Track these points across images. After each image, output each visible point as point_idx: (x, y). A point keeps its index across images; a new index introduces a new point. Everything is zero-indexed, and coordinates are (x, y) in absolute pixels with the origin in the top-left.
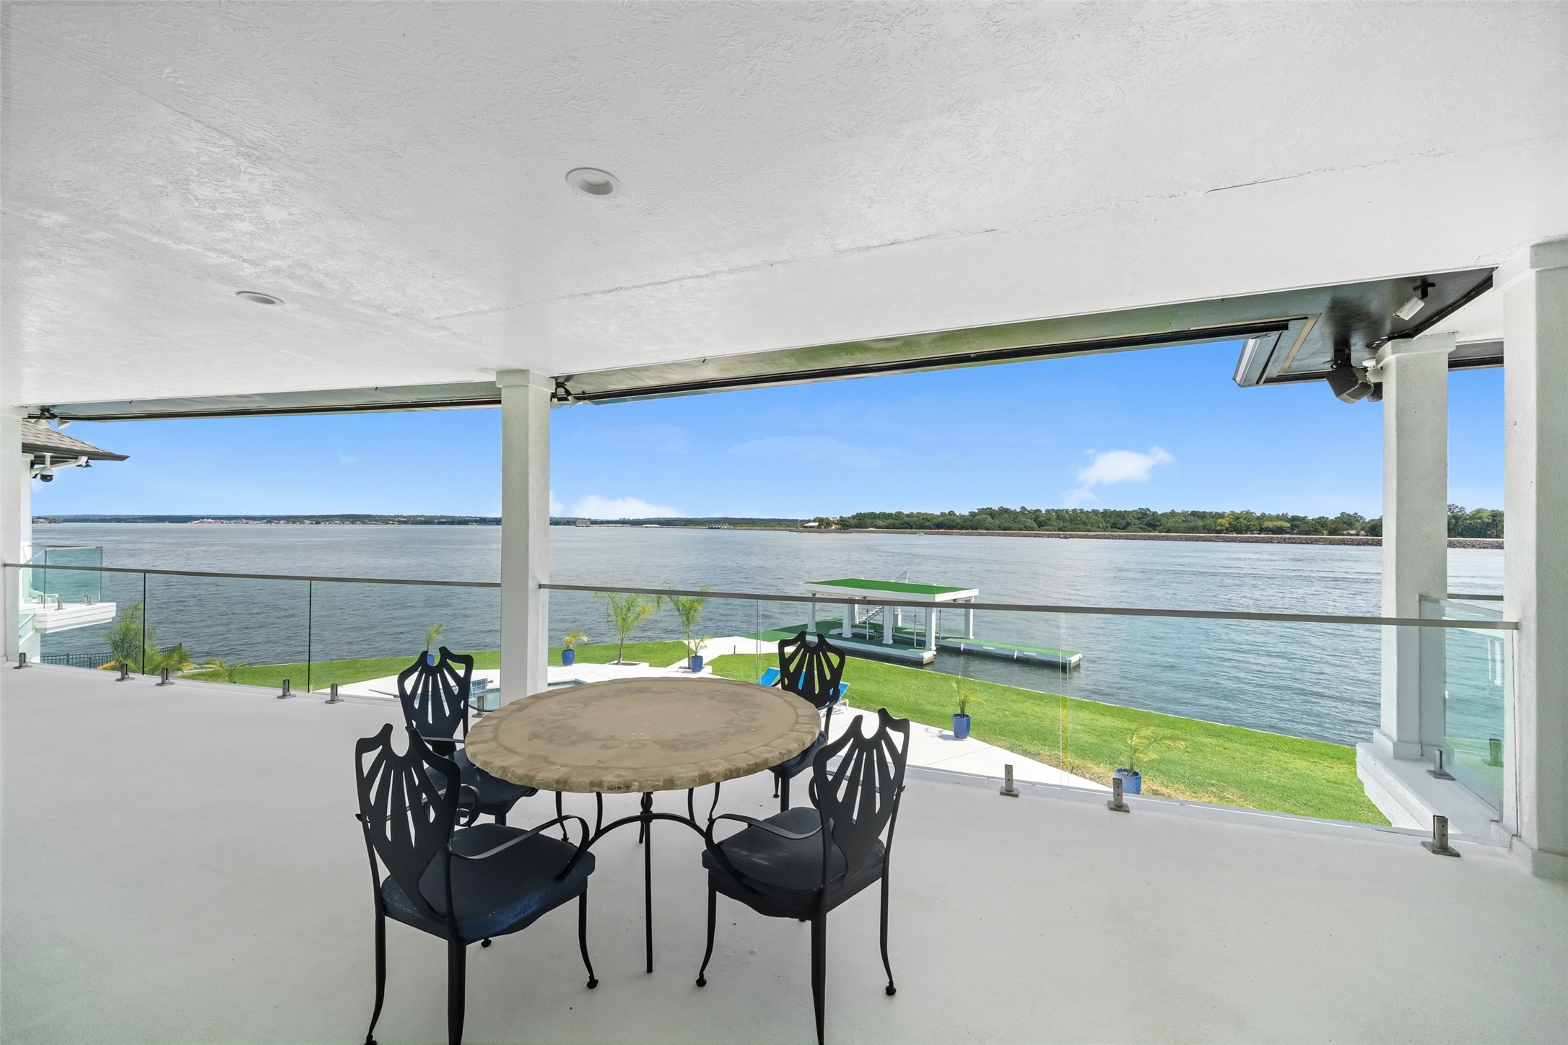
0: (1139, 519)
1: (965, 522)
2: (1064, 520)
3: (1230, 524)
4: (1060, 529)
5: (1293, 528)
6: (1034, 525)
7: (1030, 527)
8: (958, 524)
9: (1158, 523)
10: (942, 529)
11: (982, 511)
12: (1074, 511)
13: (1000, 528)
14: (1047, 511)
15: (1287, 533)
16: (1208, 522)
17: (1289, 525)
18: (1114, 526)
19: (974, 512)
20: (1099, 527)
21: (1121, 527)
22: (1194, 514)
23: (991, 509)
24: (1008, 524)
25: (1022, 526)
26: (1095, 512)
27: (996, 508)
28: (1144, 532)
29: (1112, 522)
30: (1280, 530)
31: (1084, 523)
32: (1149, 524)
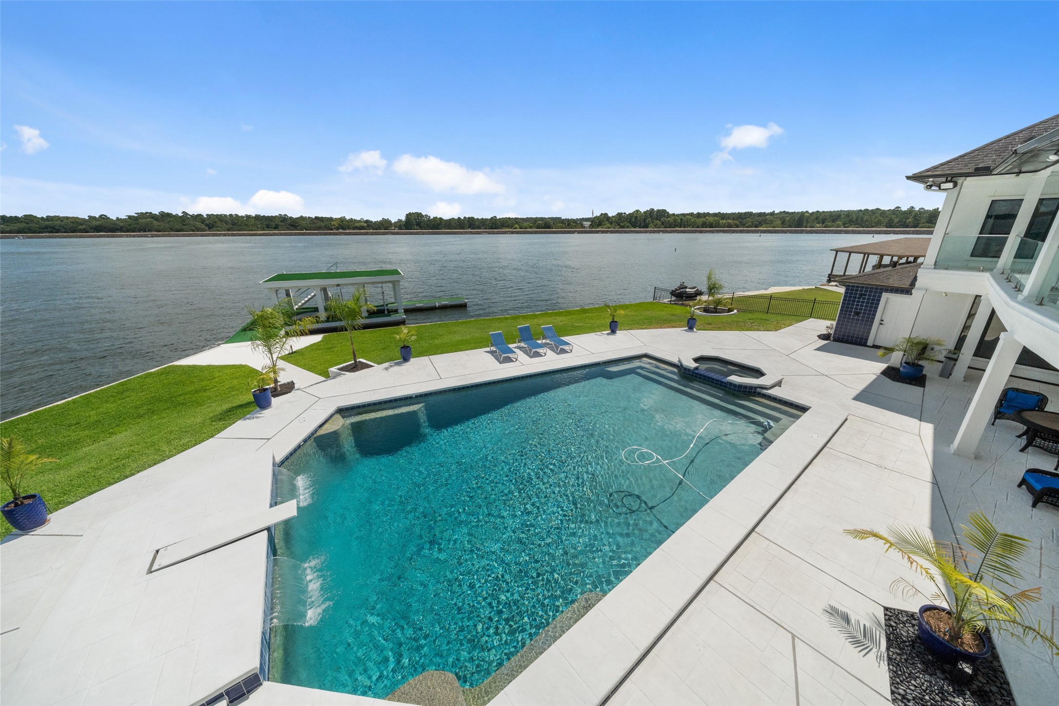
0: (281, 221)
1: (130, 225)
2: (226, 223)
3: (339, 224)
4: (228, 230)
5: (368, 226)
6: (203, 226)
7: (201, 228)
8: (121, 227)
9: (296, 224)
10: (102, 232)
11: (142, 215)
12: (231, 215)
13: (172, 230)
14: (207, 215)
15: (365, 229)
16: (327, 223)
17: (366, 225)
18: (268, 227)
19: (134, 216)
20: (258, 228)
21: (273, 227)
22: (316, 218)
23: (151, 213)
24: (179, 227)
25: (193, 228)
26: (248, 217)
27: (156, 212)
28: (290, 230)
29: (265, 223)
30: (362, 228)
31: (246, 225)
32: (292, 225)
